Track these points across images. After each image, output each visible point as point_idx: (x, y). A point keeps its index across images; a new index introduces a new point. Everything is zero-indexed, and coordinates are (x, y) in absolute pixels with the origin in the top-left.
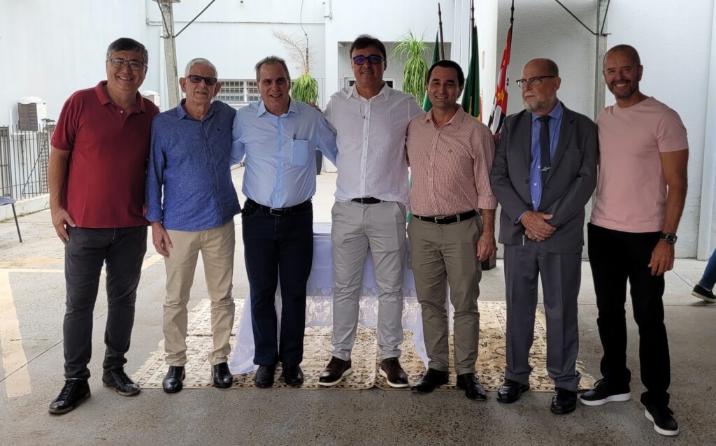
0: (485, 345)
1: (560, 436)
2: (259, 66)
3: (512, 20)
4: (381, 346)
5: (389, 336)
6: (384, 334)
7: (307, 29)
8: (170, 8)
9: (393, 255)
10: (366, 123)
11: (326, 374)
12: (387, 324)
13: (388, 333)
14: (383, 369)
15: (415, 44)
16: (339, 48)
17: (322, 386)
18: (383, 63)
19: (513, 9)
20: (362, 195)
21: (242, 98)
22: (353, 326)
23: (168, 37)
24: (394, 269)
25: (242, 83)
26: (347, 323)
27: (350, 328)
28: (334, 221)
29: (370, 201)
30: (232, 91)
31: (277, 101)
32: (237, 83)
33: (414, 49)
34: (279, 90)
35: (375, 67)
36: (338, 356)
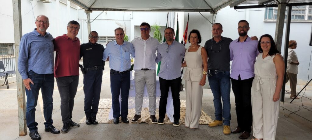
0: (182, 112)
1: (207, 137)
2: (115, 30)
3: (188, 19)
4: (150, 112)
5: (152, 109)
6: (151, 108)
7: (125, 22)
8: (89, 14)
9: (153, 85)
10: (145, 47)
11: (134, 119)
12: (152, 105)
13: (152, 108)
14: (151, 118)
15: (157, 26)
16: (135, 27)
17: (133, 123)
18: (149, 30)
19: (189, 16)
20: (144, 68)
21: (106, 41)
22: (141, 105)
23: (88, 23)
24: (153, 89)
25: (106, 37)
26: (139, 105)
27: (140, 106)
28: (135, 75)
29: (147, 69)
30: (103, 39)
31: (120, 40)
32: (104, 37)
33: (157, 28)
34: (121, 37)
35: (146, 31)
36: (137, 114)
